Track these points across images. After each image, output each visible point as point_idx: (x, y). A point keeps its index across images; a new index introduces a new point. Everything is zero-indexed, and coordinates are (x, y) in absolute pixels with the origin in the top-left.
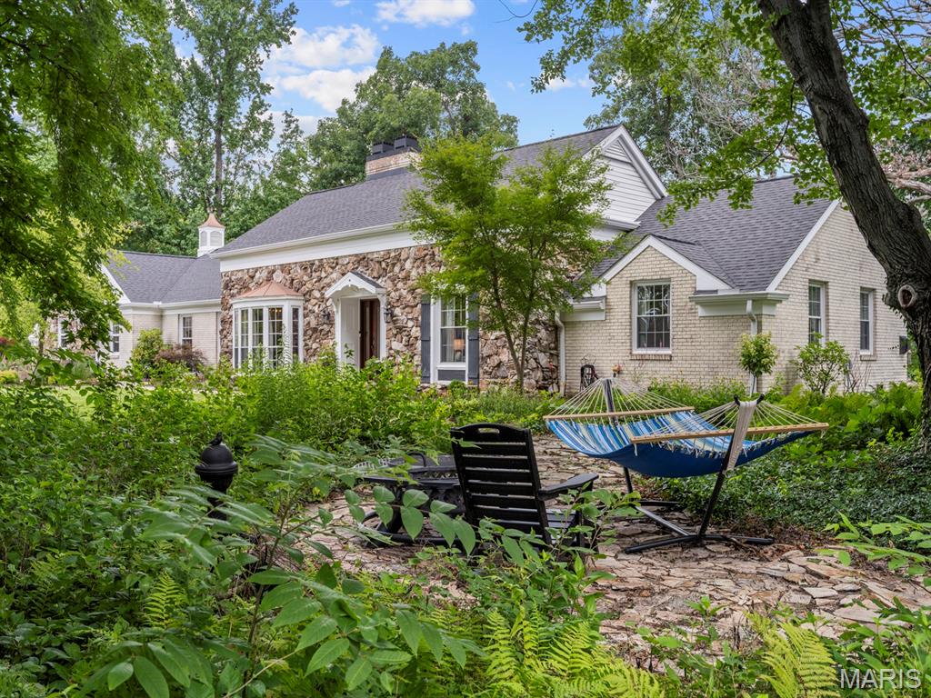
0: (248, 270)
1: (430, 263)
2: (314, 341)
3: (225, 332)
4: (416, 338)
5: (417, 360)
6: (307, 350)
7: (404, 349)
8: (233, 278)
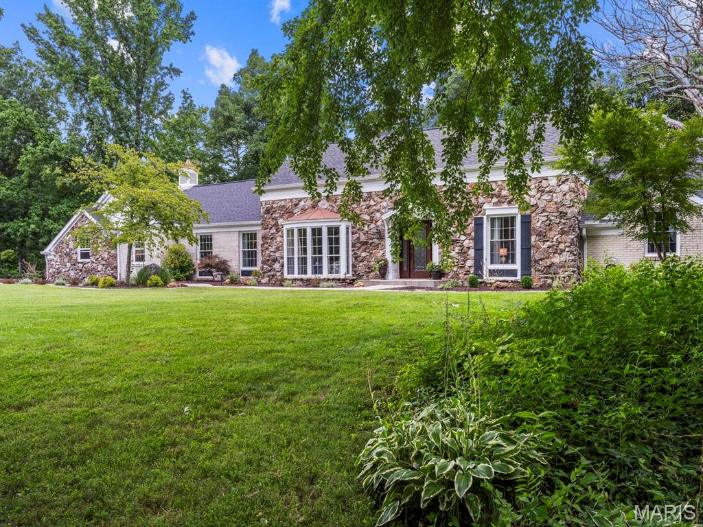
0: (291, 200)
1: (482, 195)
2: (364, 251)
3: (266, 246)
4: (469, 248)
5: (470, 263)
6: (356, 258)
7: (457, 255)
8: (275, 206)
